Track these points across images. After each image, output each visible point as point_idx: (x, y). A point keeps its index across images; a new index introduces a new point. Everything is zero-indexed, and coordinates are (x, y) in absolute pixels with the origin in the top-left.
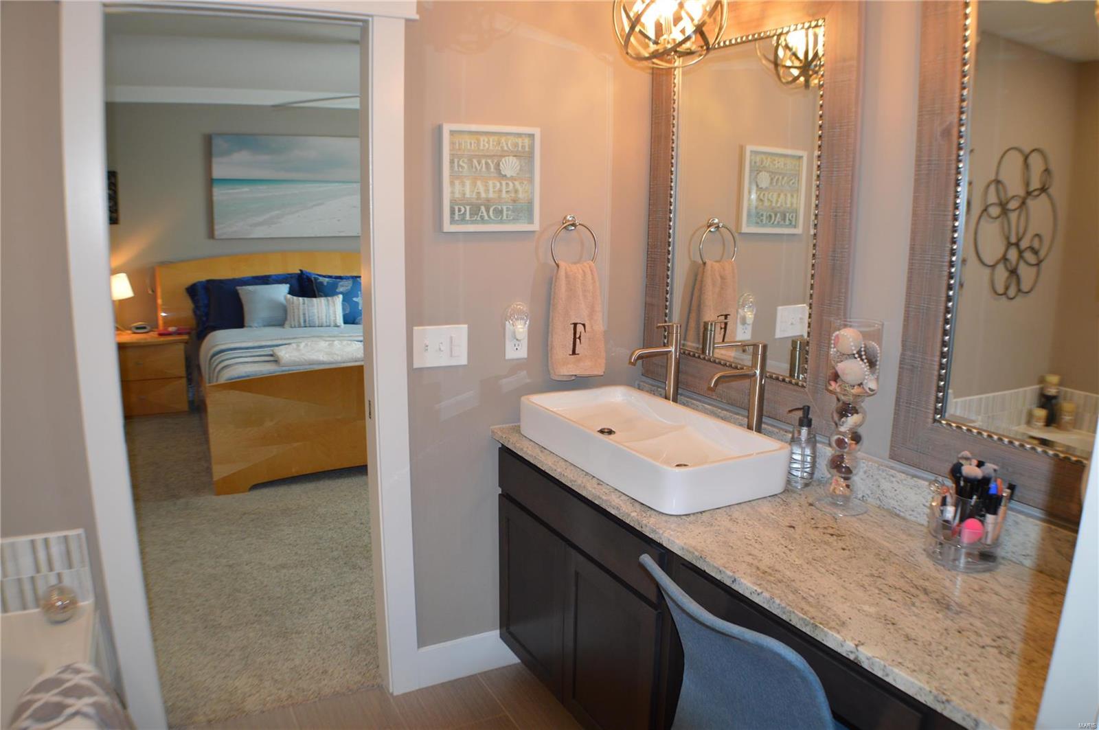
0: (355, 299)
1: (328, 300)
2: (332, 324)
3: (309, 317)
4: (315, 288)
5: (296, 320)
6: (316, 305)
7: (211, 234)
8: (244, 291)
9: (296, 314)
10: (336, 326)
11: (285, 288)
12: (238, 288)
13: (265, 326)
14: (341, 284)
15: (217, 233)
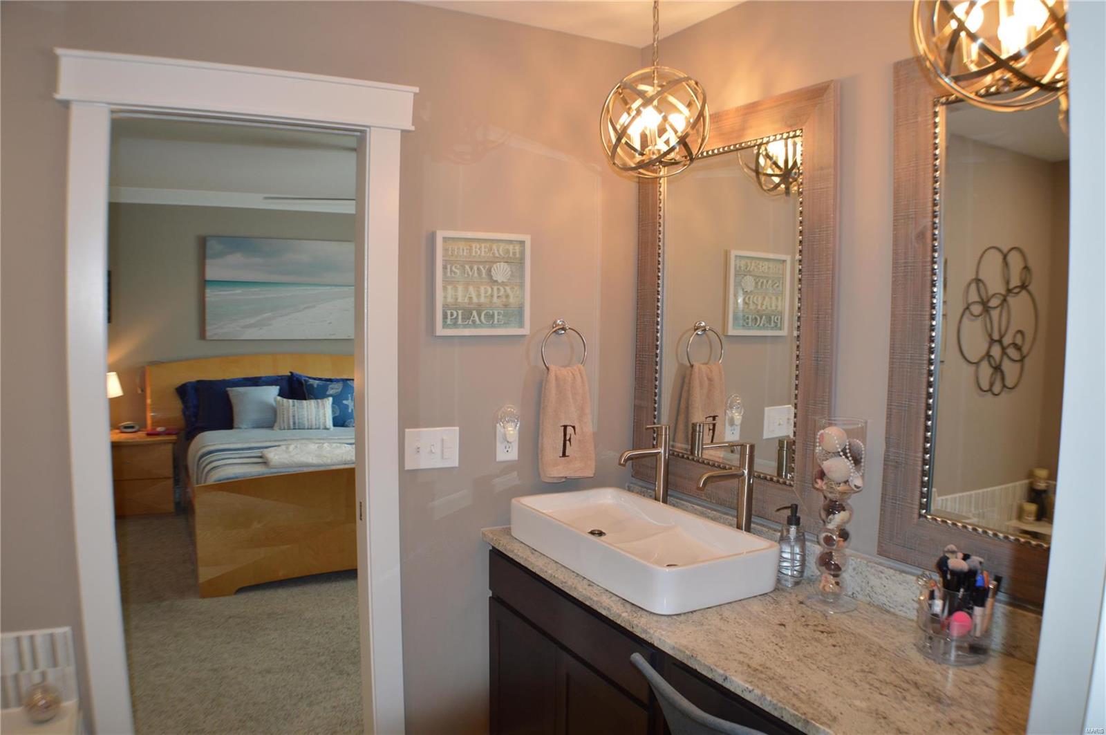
0: (345, 402)
1: (318, 403)
2: (322, 427)
3: (298, 419)
4: (305, 390)
5: (286, 423)
6: (306, 407)
7: (202, 335)
8: (234, 392)
9: (285, 415)
10: (326, 428)
11: (275, 389)
13: (254, 428)
14: (330, 386)
15: (209, 334)
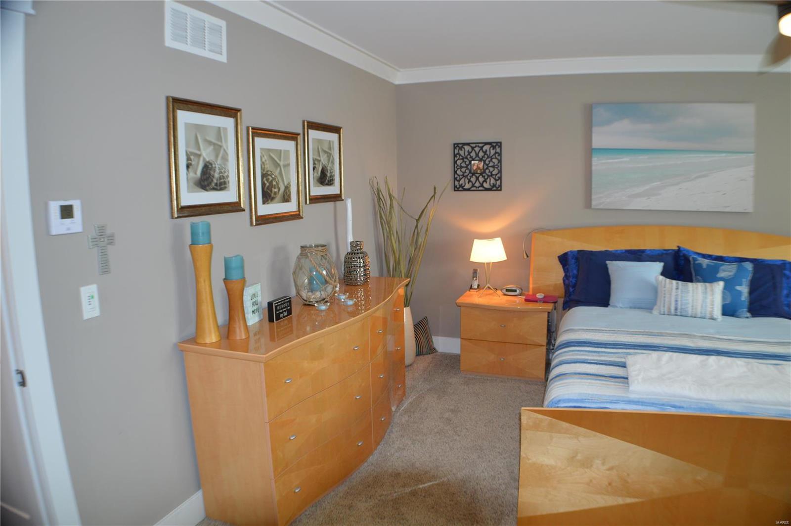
0: (738, 288)
1: (706, 286)
2: (708, 316)
3: (682, 305)
4: (692, 270)
5: (666, 306)
6: (691, 292)
7: (588, 204)
8: (614, 266)
9: (667, 299)
10: (712, 319)
11: (658, 266)
12: (608, 262)
13: (631, 308)
14: (722, 267)
15: (594, 203)
